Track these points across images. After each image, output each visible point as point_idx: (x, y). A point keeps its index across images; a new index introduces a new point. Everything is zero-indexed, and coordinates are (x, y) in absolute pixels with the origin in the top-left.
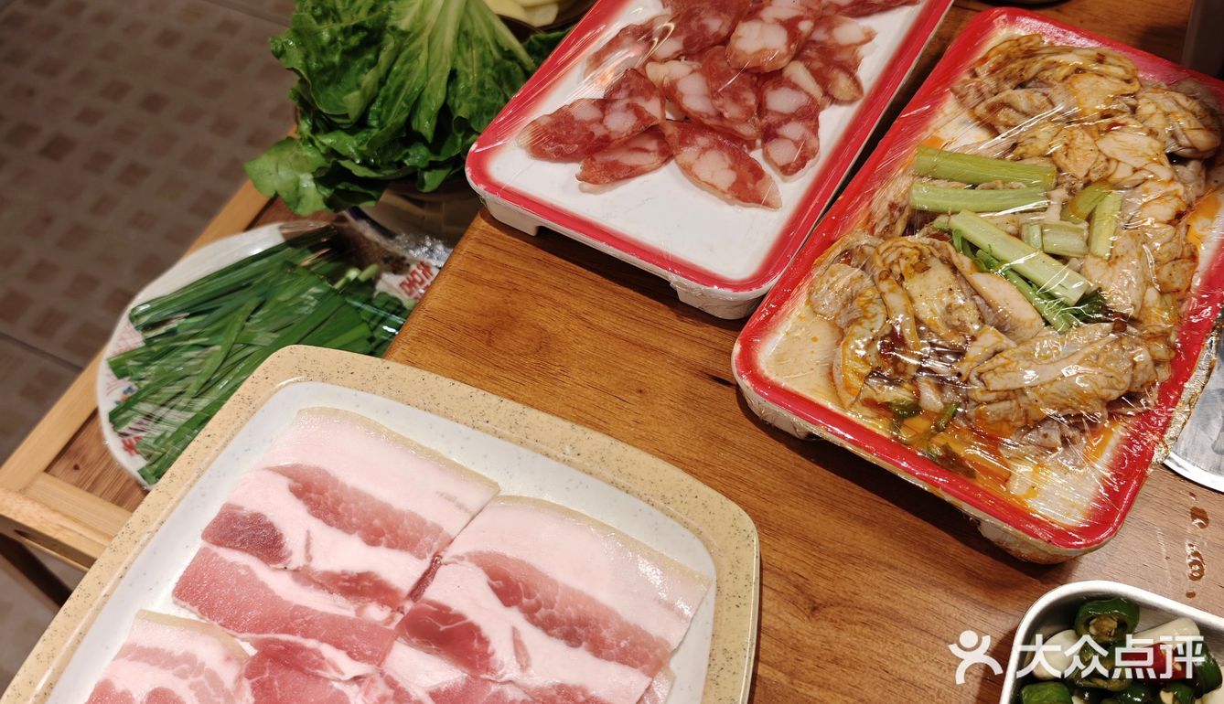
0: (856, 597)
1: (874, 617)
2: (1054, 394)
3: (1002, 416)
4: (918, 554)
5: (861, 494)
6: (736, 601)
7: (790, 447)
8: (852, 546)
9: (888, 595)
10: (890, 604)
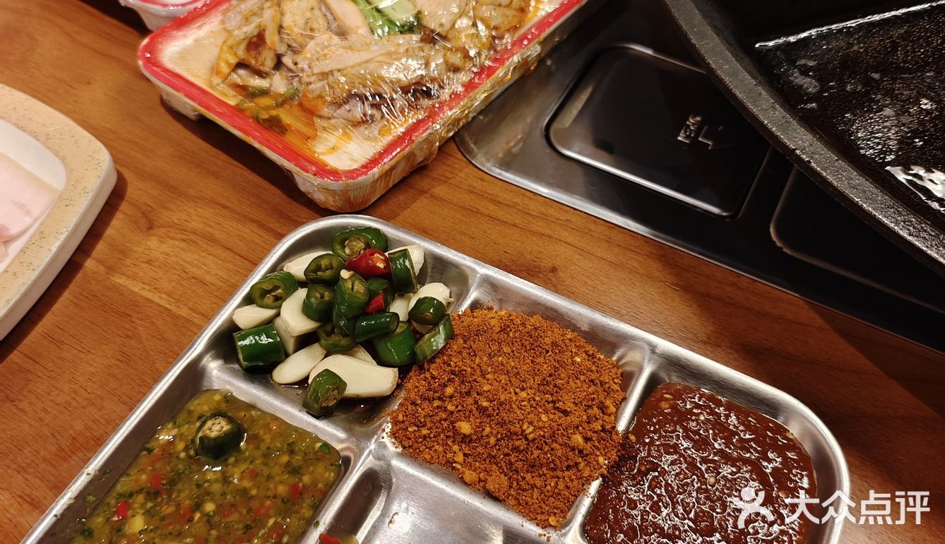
0: (187, 224)
1: (193, 237)
2: (353, 75)
3: (318, 93)
4: (249, 200)
5: (226, 160)
6: (67, 203)
7: (185, 126)
8: (201, 191)
9: (212, 224)
10: (210, 230)
